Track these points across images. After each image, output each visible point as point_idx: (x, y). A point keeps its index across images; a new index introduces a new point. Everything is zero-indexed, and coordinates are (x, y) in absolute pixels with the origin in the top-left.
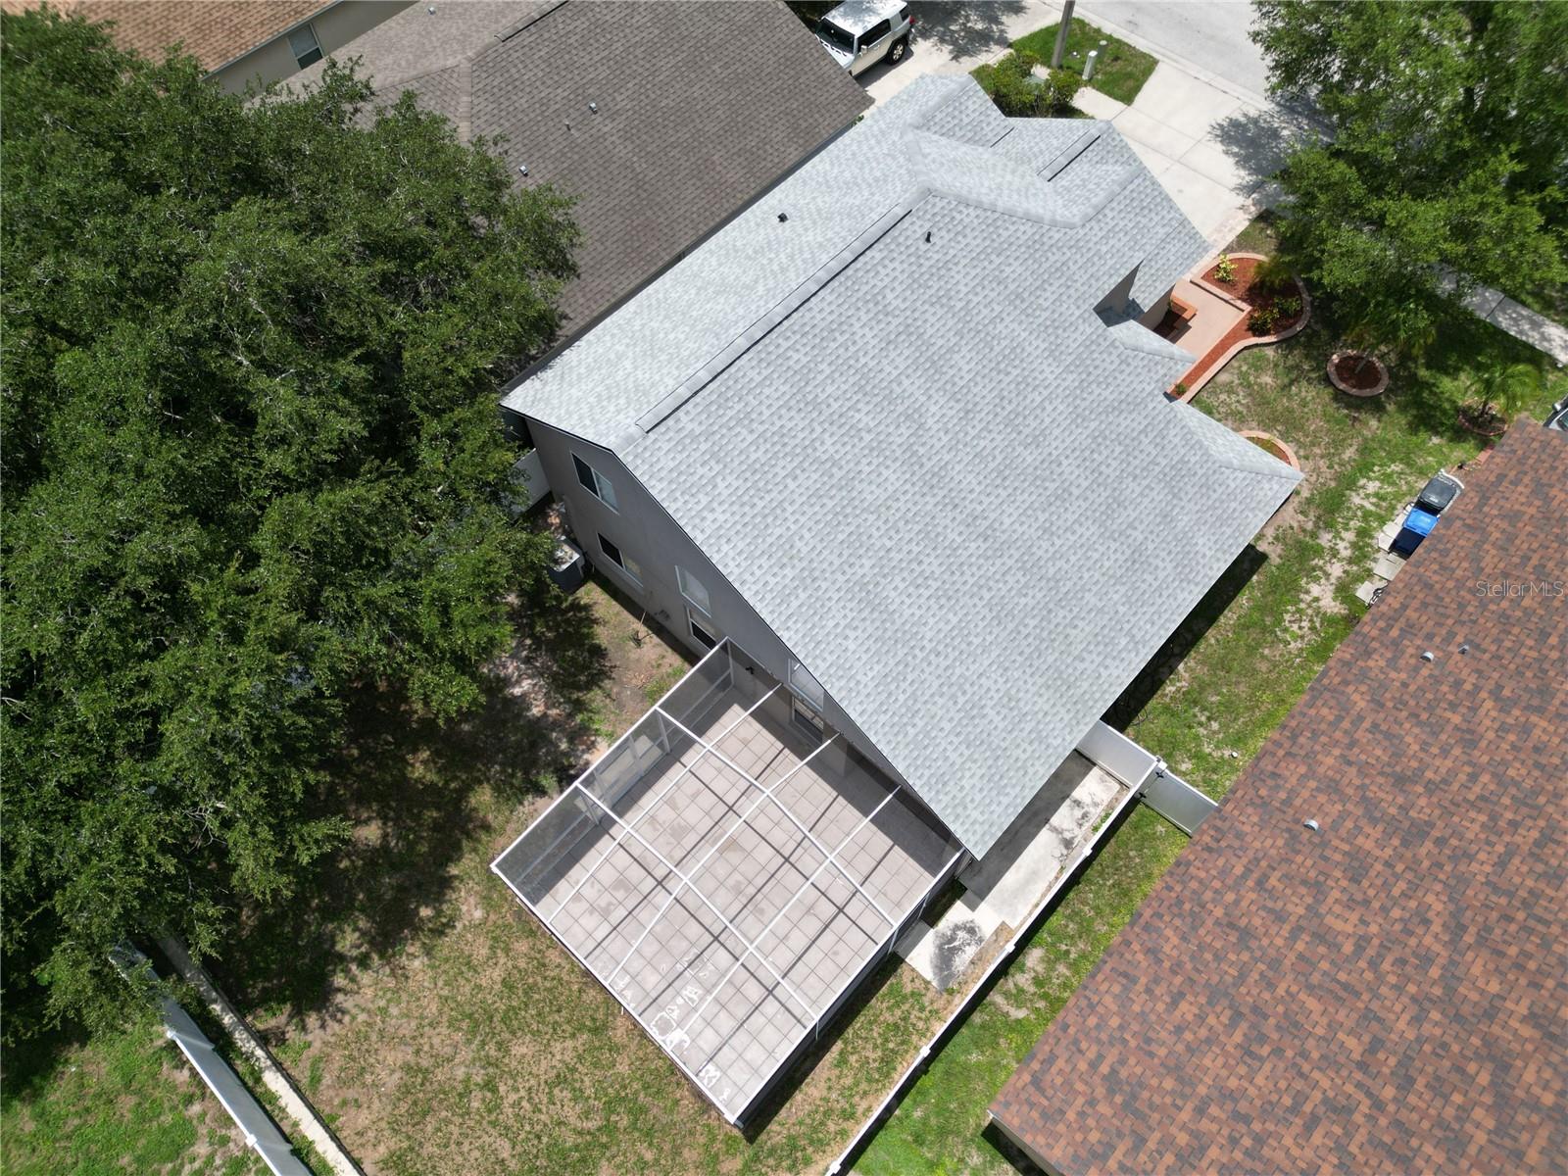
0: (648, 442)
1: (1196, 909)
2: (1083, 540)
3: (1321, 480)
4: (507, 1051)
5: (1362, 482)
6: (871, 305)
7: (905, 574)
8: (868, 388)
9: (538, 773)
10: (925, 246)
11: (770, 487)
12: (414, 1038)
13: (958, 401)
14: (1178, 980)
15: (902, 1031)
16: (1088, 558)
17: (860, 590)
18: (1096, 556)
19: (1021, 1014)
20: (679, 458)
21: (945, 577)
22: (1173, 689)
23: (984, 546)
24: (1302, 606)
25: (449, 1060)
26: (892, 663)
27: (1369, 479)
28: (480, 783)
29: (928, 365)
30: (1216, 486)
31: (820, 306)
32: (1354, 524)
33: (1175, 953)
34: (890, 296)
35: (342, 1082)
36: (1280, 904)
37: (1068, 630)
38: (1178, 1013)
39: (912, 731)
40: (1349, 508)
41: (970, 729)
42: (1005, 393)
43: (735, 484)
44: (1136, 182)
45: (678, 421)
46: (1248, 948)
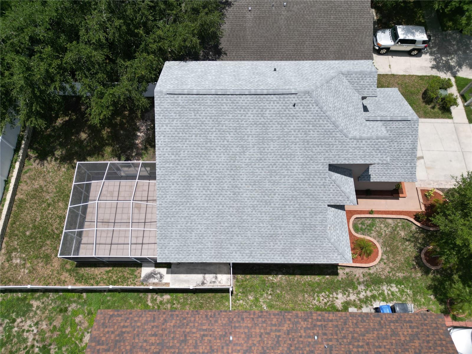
0: (166, 96)
1: (185, 324)
2: (262, 218)
3: (381, 273)
4: (59, 202)
5: (392, 285)
6: (260, 110)
7: (203, 183)
8: (238, 131)
9: (123, 155)
10: (291, 106)
11: (187, 133)
12: (48, 182)
13: (261, 155)
14: (160, 332)
15: (125, 280)
16: (258, 224)
17: (188, 177)
18: (262, 225)
19: (150, 304)
20: (170, 106)
21: (214, 193)
22: (271, 278)
23: (232, 195)
24: (331, 296)
25: (48, 193)
26: (179, 200)
27: (396, 286)
28: (112, 146)
29: (262, 138)
30: (319, 241)
31: (245, 99)
32: (375, 292)
33: (168, 327)
34: (268, 112)
35: (29, 177)
36: (200, 344)
37: (235, 235)
38: (150, 338)
39: (169, 220)
40: (379, 287)
41: (184, 233)
42: (277, 164)
43: (179, 125)
44: (384, 140)
45: (178, 97)
46: (181, 344)
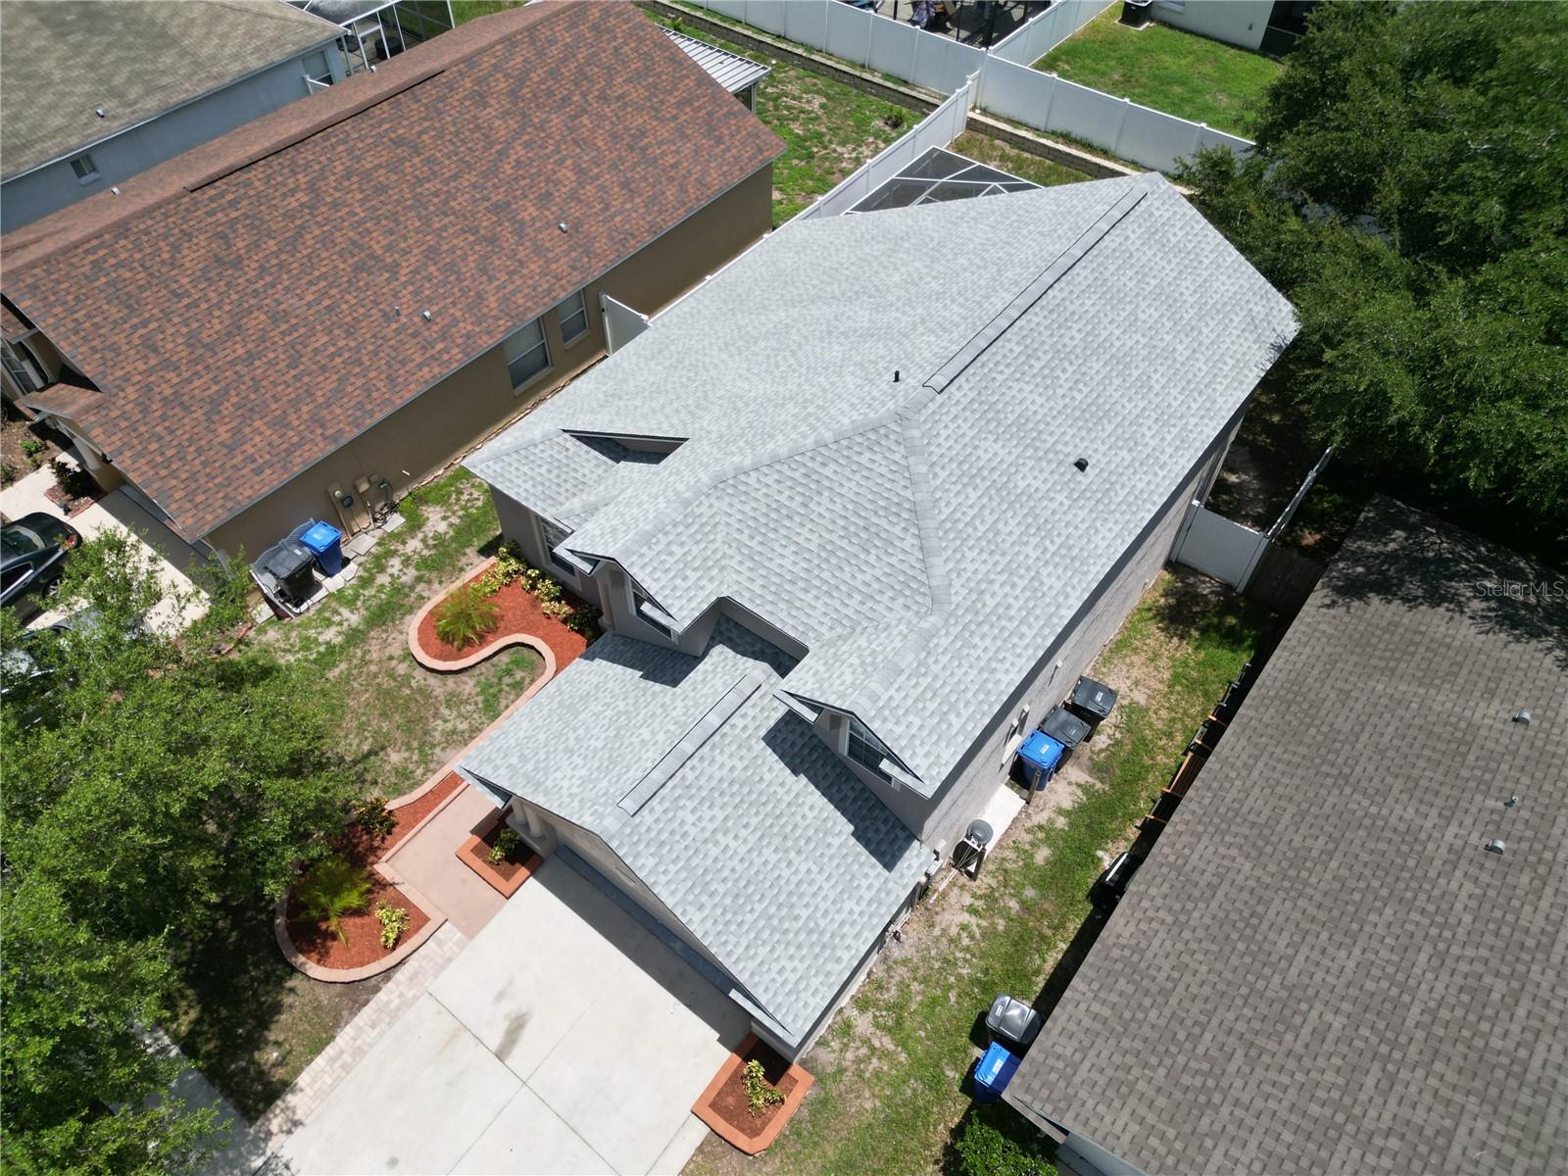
5: (340, 638)
14: (671, 174)
24: (461, 513)
27: (328, 644)
32: (370, 592)
38: (676, 160)
40: (368, 608)
46: (626, 178)
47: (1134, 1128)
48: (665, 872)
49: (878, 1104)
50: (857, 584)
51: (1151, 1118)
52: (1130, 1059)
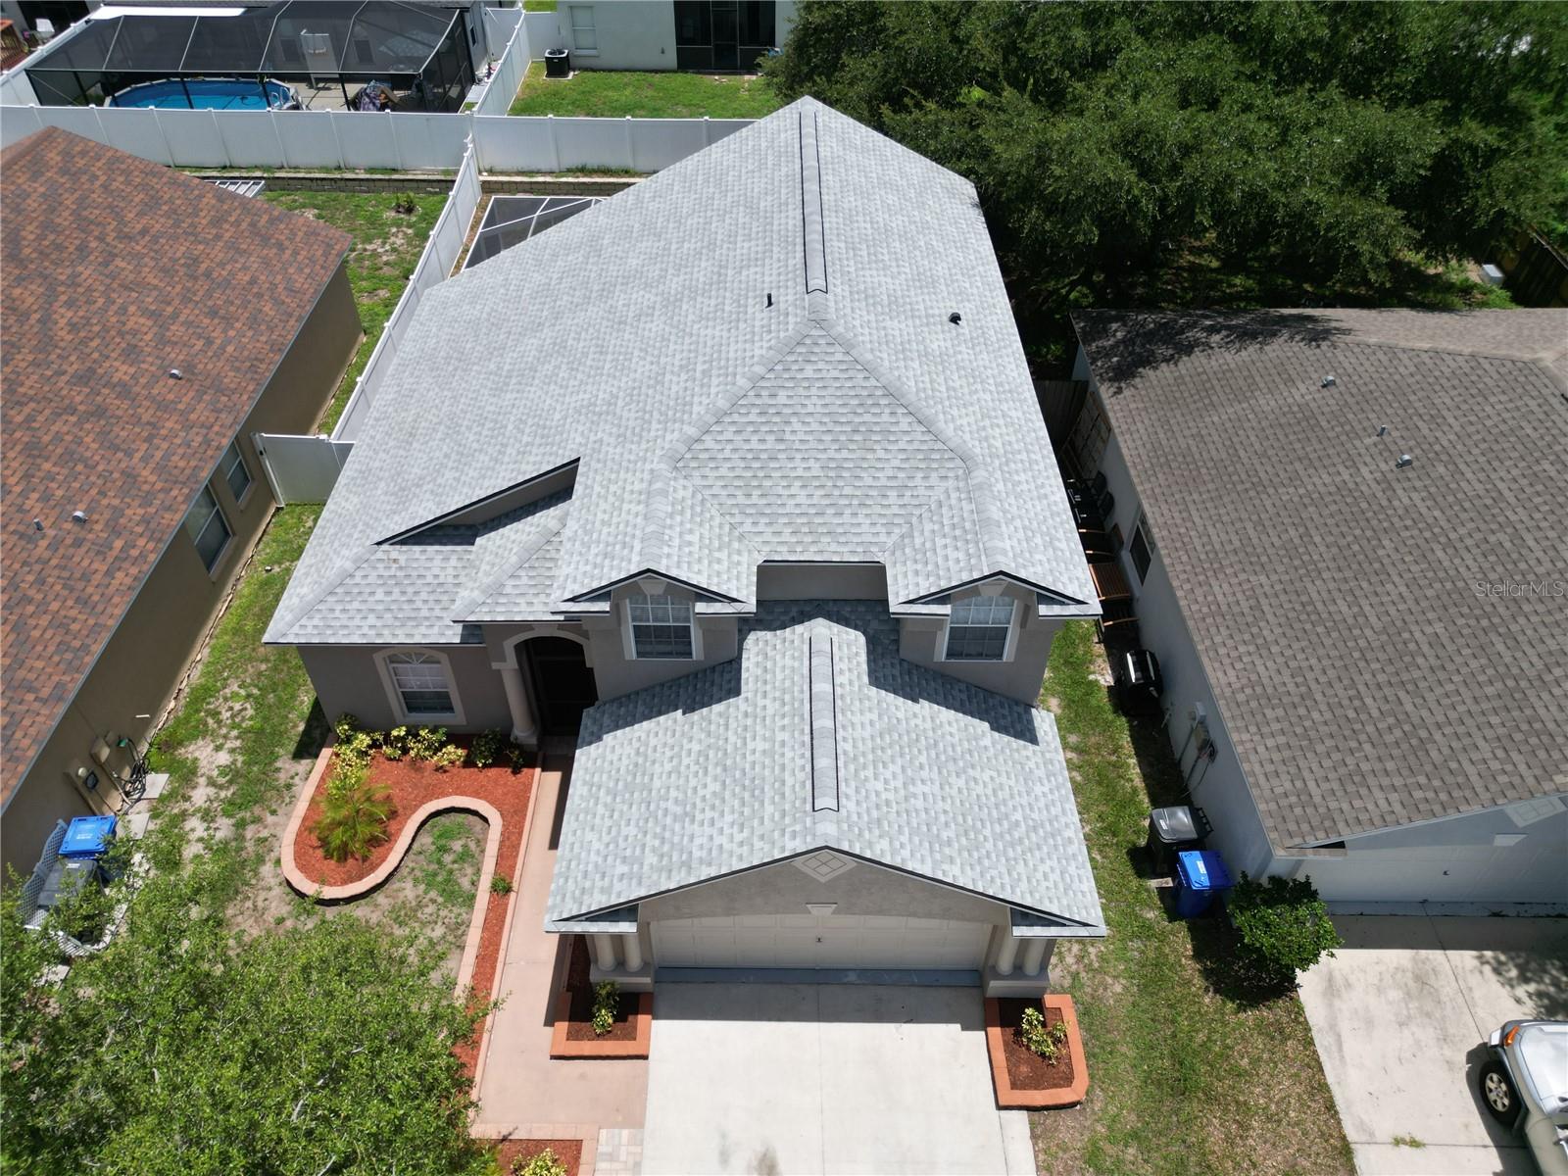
14: (255, 290)
24: (235, 733)
33: (263, 303)
38: (249, 276)
46: (209, 307)
47: (1394, 797)
48: (902, 846)
49: (1124, 982)
50: (884, 482)
51: (1398, 781)
52: (1336, 756)
